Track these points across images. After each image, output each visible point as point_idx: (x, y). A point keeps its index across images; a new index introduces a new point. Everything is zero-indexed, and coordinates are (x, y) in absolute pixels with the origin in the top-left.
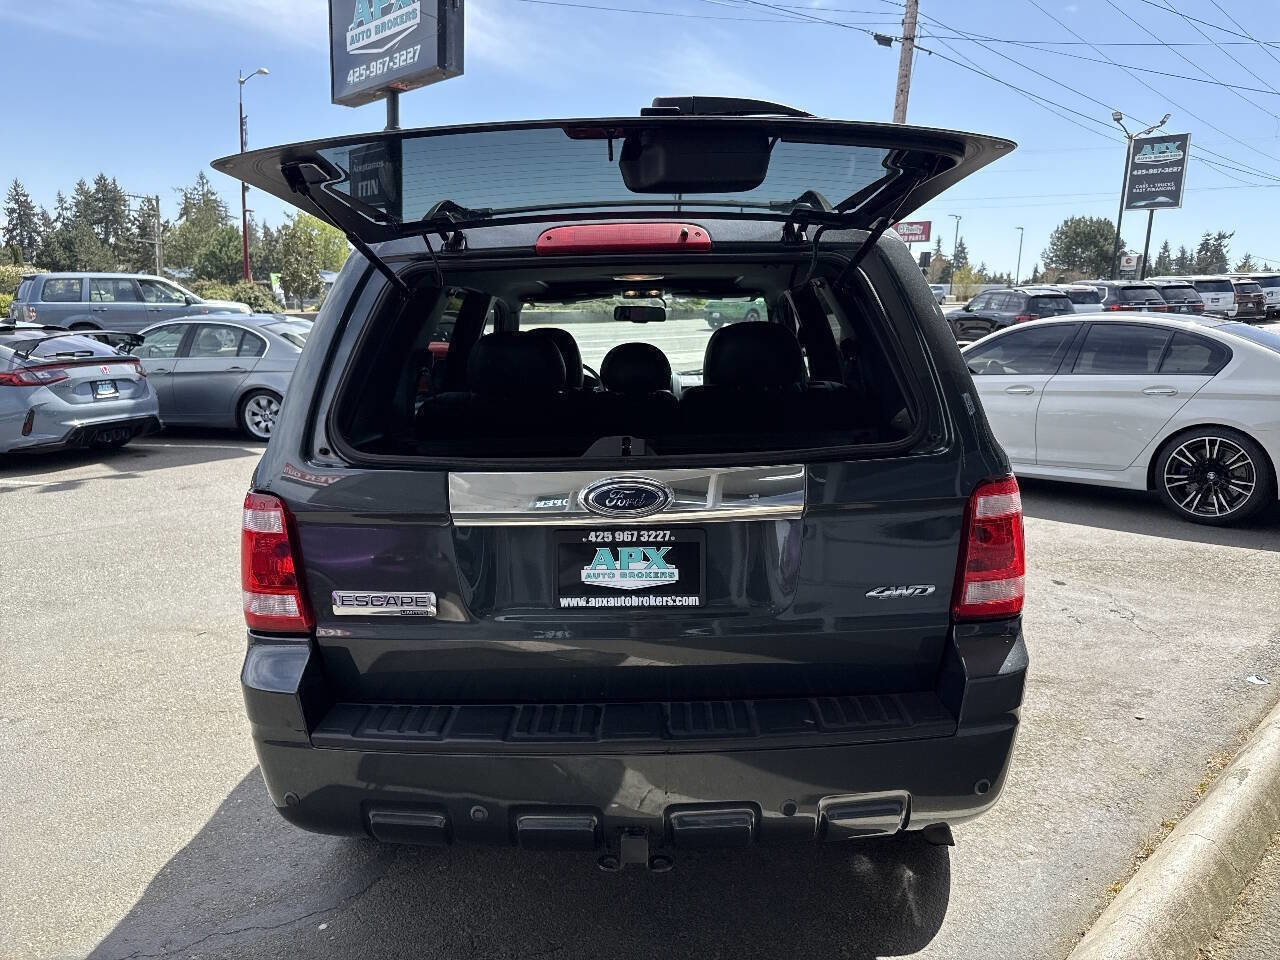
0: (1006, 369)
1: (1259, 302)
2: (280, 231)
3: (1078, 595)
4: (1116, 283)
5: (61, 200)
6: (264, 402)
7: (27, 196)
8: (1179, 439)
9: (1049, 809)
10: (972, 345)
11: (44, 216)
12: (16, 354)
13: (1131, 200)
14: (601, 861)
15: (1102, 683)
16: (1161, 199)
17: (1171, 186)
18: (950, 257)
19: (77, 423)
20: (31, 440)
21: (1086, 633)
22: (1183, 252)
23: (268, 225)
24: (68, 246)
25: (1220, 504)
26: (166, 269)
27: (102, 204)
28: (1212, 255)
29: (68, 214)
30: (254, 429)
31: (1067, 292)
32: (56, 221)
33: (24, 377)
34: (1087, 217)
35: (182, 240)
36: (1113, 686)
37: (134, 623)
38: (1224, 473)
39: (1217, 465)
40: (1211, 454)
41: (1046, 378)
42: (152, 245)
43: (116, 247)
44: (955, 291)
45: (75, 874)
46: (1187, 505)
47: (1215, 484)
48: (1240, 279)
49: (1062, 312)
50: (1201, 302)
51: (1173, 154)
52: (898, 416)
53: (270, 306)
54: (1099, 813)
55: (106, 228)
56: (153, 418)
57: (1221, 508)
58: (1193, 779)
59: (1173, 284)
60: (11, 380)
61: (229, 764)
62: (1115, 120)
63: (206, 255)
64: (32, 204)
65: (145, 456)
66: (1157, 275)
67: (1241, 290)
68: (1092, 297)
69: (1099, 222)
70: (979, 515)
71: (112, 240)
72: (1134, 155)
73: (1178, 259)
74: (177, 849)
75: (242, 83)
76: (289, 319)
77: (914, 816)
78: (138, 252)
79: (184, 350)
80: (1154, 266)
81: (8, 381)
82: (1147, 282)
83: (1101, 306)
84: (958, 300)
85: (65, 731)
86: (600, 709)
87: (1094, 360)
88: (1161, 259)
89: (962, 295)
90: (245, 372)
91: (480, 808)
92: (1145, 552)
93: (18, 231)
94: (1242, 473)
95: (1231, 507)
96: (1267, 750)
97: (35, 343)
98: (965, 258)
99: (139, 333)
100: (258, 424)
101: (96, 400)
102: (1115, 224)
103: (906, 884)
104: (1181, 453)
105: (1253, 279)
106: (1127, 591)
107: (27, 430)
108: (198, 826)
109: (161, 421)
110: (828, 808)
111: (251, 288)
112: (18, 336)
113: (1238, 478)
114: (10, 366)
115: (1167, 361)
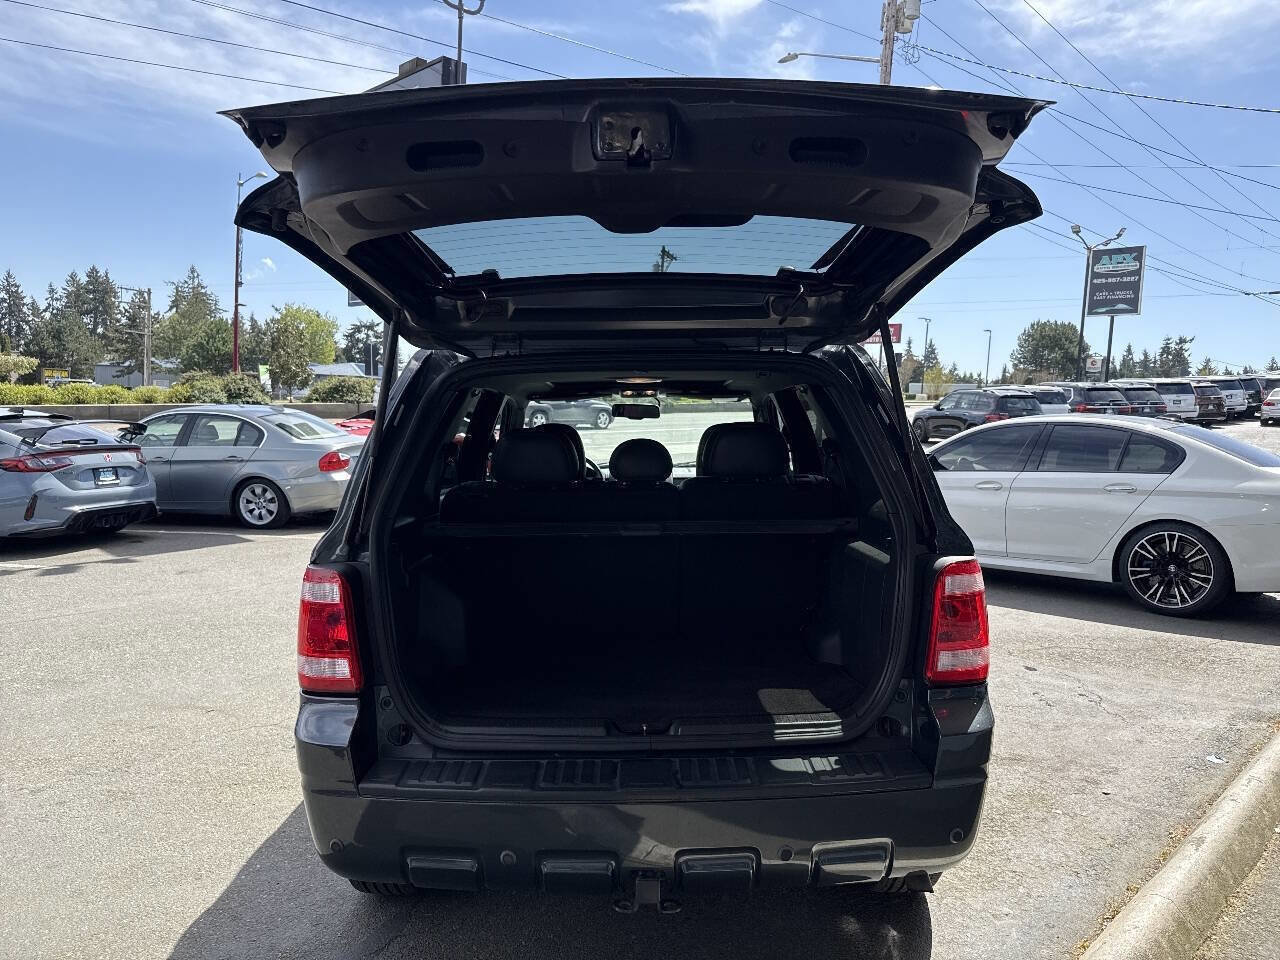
0: (976, 466)
1: (1219, 404)
2: (268, 324)
3: (1048, 680)
4: (1080, 384)
5: (52, 291)
6: (258, 491)
7: (18, 287)
8: (1140, 534)
9: (1022, 875)
10: (944, 442)
11: (34, 306)
12: (23, 441)
13: (1092, 306)
14: (616, 903)
15: (1071, 762)
16: (1121, 306)
17: (1130, 295)
18: (921, 358)
19: (77, 509)
20: (34, 524)
21: (1057, 715)
22: (1146, 355)
23: (255, 318)
24: (57, 335)
25: (1181, 595)
26: (153, 359)
27: (94, 295)
28: (1175, 358)
29: (57, 304)
30: (247, 517)
31: (1034, 393)
32: (45, 311)
33: (30, 464)
34: (1052, 321)
35: (171, 332)
36: (1082, 766)
37: (143, 701)
38: (1182, 564)
39: (1177, 558)
40: (1171, 547)
41: (1014, 474)
42: (141, 336)
43: (103, 336)
44: (926, 390)
45: (106, 933)
46: (1150, 597)
47: (1176, 575)
48: (1199, 382)
49: (1031, 412)
50: (1163, 403)
51: (1133, 266)
52: (875, 506)
53: (259, 396)
54: (1070, 879)
55: (95, 319)
56: (150, 504)
57: (1183, 600)
58: (1156, 849)
59: (1135, 386)
60: (17, 466)
61: (245, 832)
62: (1074, 232)
63: (195, 346)
64: (23, 295)
65: (140, 542)
66: (1122, 376)
67: (1202, 393)
68: (1060, 398)
69: (1063, 325)
70: (947, 592)
71: (100, 330)
72: (1094, 265)
73: (1142, 362)
74: (201, 910)
75: (242, 185)
76: (287, 410)
77: (896, 864)
78: (126, 342)
79: (182, 440)
80: (1118, 368)
81: (15, 467)
82: (1111, 383)
83: (1068, 406)
84: (929, 398)
85: (85, 801)
86: (615, 765)
87: (1058, 458)
88: (1125, 362)
89: (933, 393)
90: (242, 461)
91: (511, 853)
92: (1112, 640)
93: (7, 320)
94: (1200, 566)
95: (1192, 598)
96: (1222, 821)
97: (42, 432)
98: (935, 358)
99: (141, 422)
100: (251, 511)
101: (98, 487)
102: (1079, 328)
103: (890, 942)
104: (1142, 547)
105: (1212, 382)
106: (1095, 677)
107: (30, 513)
108: (220, 889)
109: (158, 507)
110: (821, 853)
111: (242, 379)
112: (25, 424)
113: (1198, 571)
114: (17, 452)
115: (1126, 460)
